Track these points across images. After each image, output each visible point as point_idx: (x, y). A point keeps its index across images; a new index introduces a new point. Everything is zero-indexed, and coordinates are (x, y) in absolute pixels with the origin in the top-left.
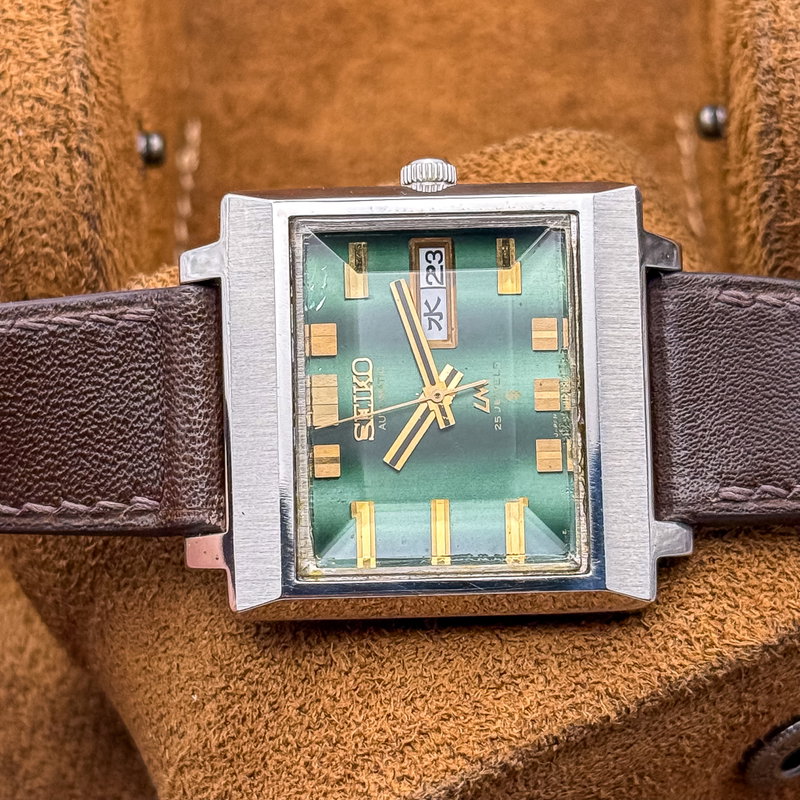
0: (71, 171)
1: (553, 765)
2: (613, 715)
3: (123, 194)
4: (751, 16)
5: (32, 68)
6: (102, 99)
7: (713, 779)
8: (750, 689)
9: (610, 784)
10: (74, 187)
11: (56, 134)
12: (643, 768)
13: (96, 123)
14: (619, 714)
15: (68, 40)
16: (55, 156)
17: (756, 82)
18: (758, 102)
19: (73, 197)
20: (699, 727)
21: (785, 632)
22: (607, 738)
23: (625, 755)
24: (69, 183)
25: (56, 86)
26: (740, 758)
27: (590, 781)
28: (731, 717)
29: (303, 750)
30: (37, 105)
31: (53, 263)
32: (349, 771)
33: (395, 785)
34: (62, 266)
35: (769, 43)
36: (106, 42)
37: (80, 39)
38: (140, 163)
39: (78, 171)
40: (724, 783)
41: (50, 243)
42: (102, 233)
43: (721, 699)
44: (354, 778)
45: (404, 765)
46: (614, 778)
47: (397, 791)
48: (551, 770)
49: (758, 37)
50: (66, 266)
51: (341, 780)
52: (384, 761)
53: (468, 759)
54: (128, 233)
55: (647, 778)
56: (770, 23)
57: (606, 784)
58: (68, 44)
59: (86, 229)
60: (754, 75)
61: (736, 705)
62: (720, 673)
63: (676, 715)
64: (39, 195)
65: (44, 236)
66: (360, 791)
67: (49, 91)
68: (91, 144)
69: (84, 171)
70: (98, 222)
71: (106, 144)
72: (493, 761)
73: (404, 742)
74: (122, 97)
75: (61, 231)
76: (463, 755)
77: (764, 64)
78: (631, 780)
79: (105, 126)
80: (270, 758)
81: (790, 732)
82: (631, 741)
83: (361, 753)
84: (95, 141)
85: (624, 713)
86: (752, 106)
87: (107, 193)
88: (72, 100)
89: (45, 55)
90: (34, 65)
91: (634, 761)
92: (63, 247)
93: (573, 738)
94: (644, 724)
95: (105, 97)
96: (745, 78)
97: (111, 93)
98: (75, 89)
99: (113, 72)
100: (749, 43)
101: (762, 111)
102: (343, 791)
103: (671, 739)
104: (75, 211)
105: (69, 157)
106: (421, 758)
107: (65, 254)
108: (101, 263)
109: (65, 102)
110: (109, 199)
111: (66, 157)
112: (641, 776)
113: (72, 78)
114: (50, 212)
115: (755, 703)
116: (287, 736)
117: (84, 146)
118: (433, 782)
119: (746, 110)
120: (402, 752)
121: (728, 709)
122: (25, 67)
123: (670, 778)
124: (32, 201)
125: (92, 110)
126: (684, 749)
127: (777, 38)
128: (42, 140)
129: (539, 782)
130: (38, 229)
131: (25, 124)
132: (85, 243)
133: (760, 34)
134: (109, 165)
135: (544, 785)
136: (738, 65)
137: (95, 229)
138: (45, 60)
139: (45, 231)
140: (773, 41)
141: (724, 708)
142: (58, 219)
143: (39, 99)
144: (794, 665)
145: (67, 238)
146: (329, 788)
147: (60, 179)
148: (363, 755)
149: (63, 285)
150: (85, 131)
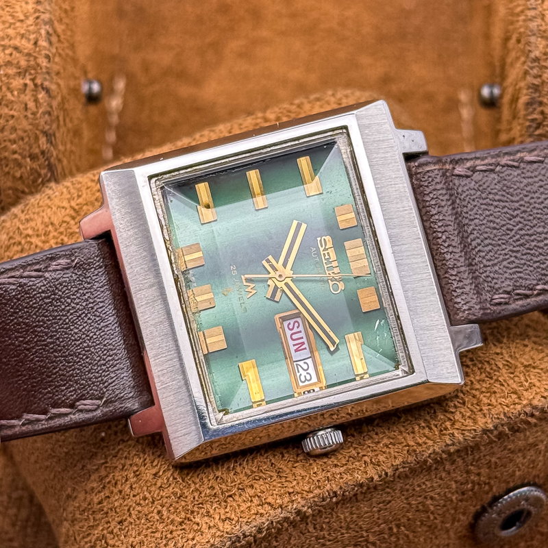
0: (36, 101)
1: (334, 514)
2: (376, 478)
3: (71, 120)
4: (524, 21)
5: (12, 26)
6: (61, 51)
7: (452, 534)
8: (474, 463)
9: (375, 531)
10: (38, 112)
11: (27, 74)
12: (399, 520)
13: (56, 68)
14: (380, 476)
15: (39, 8)
16: (25, 90)
17: (526, 67)
18: (526, 82)
19: (37, 119)
20: (438, 490)
21: (498, 421)
22: (372, 495)
23: (386, 509)
24: (34, 109)
25: (29, 40)
26: (470, 518)
27: (361, 528)
28: (461, 484)
29: (156, 503)
30: (14, 52)
31: (20, 165)
32: (188, 516)
33: (221, 525)
34: (26, 168)
35: (537, 41)
36: (66, 11)
37: (48, 8)
38: (84, 100)
39: (41, 101)
40: (460, 538)
41: (19, 151)
42: (55, 146)
43: (454, 470)
44: (191, 520)
45: (227, 510)
46: (379, 526)
47: (221, 528)
48: (333, 518)
49: (529, 36)
50: (28, 168)
51: (183, 522)
52: (213, 508)
53: (272, 506)
54: (73, 148)
55: (403, 528)
56: (538, 26)
57: (373, 531)
58: (39, 10)
59: (45, 142)
60: (524, 63)
61: (465, 475)
62: (452, 449)
63: (423, 481)
64: (13, 116)
65: (14, 146)
66: (195, 529)
67: (24, 44)
68: (51, 82)
69: (45, 102)
70: (53, 139)
71: (62, 83)
72: (290, 507)
73: (227, 494)
74: (74, 52)
75: (27, 143)
76: (269, 504)
77: (532, 55)
78: (391, 529)
79: (62, 71)
80: (134, 509)
81: (506, 500)
82: (389, 498)
83: (197, 503)
84: (55, 80)
85: (384, 476)
86: (522, 84)
87: (61, 118)
88: (40, 51)
89: (22, 17)
90: (14, 24)
91: (393, 513)
92: (27, 155)
93: (347, 493)
94: (399, 486)
95: (63, 50)
96: (518, 65)
97: (68, 48)
98: (43, 43)
99: (69, 33)
100: (522, 40)
101: (529, 88)
102: (184, 529)
103: (419, 498)
104: (37, 129)
105: (36, 91)
106: (239, 506)
107: (28, 160)
108: (54, 168)
109: (34, 52)
110: (62, 123)
111: (33, 91)
112: (398, 526)
113: (41, 34)
114: (19, 129)
115: (479, 474)
116: (145, 493)
117: (46, 84)
118: (247, 522)
119: (517, 87)
120: (226, 502)
121: (459, 478)
122: (7, 25)
123: (420, 530)
124: (7, 121)
125: (54, 58)
126: (428, 507)
127: (542, 37)
128: (17, 78)
129: (324, 526)
130: (10, 141)
131: (5, 65)
132: (43, 153)
133: (530, 33)
134: (63, 98)
135: (327, 528)
136: (513, 54)
137: (51, 143)
138: (22, 21)
139: (15, 142)
140: (539, 39)
141: (456, 477)
142: (26, 134)
143: (16, 48)
144: (506, 446)
145: (31, 148)
146: (175, 528)
147: (28, 106)
148: (199, 504)
149: (26, 182)
150: (48, 73)
